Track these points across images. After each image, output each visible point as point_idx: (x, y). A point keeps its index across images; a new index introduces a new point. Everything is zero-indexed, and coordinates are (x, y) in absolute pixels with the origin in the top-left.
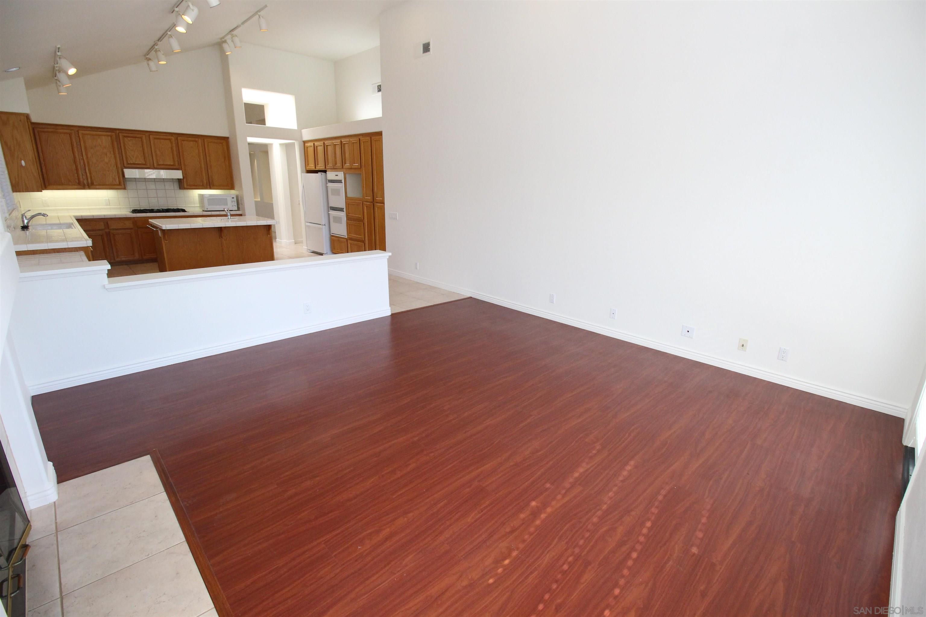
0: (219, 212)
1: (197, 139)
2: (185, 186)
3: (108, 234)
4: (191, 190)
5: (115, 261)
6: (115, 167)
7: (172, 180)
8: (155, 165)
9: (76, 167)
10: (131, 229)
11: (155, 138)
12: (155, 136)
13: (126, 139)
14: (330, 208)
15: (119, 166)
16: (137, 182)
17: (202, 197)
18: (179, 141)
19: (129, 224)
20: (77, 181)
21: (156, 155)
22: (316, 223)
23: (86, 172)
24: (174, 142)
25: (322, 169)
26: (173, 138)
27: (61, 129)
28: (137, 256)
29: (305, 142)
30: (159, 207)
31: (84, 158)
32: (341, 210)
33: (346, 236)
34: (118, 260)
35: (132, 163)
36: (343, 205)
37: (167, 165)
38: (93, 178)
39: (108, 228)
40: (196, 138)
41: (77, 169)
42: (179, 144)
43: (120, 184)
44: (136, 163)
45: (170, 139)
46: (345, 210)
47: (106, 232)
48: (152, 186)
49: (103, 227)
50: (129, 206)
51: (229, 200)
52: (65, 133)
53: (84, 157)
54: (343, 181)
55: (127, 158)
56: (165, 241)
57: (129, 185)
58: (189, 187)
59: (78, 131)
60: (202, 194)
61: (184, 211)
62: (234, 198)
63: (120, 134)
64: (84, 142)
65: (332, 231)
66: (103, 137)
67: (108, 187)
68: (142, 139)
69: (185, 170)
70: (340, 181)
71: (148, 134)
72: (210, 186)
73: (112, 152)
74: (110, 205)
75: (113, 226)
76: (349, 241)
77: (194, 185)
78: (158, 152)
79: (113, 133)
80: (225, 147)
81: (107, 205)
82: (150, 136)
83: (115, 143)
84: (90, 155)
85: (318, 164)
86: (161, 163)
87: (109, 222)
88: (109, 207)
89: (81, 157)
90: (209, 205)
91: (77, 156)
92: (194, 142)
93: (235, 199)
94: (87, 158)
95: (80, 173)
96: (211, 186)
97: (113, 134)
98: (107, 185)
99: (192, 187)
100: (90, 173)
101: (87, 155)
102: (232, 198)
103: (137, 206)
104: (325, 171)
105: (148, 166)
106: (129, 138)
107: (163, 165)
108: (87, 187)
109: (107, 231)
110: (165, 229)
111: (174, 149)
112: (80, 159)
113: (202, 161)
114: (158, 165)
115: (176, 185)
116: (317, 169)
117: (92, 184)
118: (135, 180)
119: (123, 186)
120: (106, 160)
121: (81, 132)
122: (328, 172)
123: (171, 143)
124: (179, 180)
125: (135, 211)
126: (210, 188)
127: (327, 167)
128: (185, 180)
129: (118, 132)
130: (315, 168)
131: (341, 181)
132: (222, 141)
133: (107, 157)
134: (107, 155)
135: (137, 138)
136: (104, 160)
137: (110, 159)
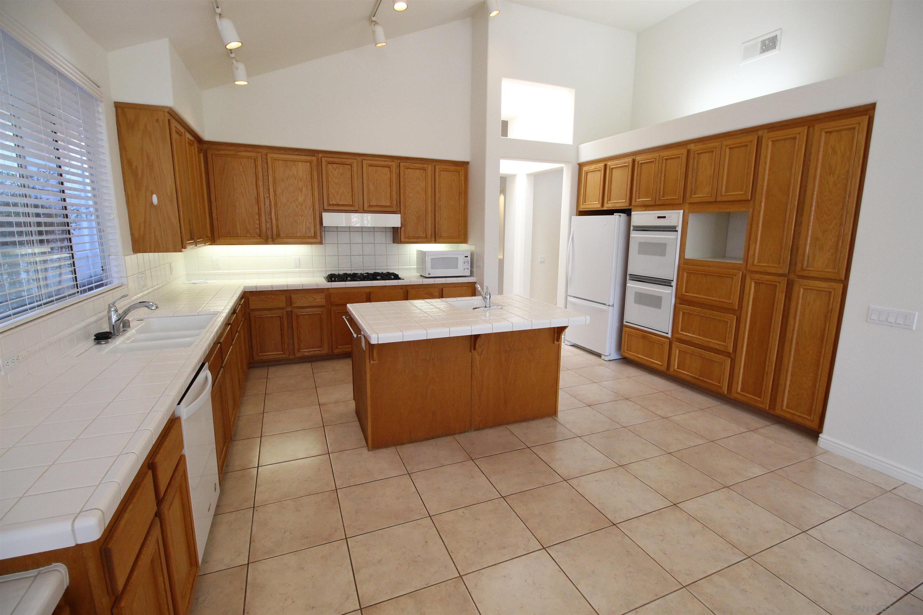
0: (445, 279)
1: (426, 166)
2: (403, 239)
3: (290, 314)
4: (408, 245)
5: (294, 357)
6: (312, 209)
7: (385, 229)
8: (366, 205)
9: (259, 209)
10: (323, 306)
11: (371, 165)
12: (370, 162)
13: (330, 165)
14: (630, 277)
15: (317, 207)
16: (338, 232)
17: (422, 255)
18: (402, 168)
19: (320, 300)
20: (258, 231)
21: (369, 190)
22: (587, 299)
23: (271, 219)
24: (394, 171)
25: (618, 207)
26: (394, 165)
27: (243, 151)
28: (325, 351)
29: (581, 166)
30: (363, 270)
31: (271, 197)
32: (666, 283)
33: (669, 334)
34: (298, 355)
35: (334, 203)
36: (672, 273)
37: (382, 206)
38: (280, 226)
39: (291, 305)
40: (424, 164)
41: (259, 215)
42: (402, 173)
43: (315, 237)
44: (341, 203)
45: (389, 167)
46: (674, 284)
47: (287, 311)
48: (357, 238)
49: (283, 304)
50: (325, 269)
51: (461, 259)
52: (248, 158)
53: (271, 195)
54: (679, 229)
55: (328, 196)
56: (372, 362)
57: (329, 237)
58: (407, 240)
59: (266, 155)
60: (424, 250)
61: (396, 277)
62: (467, 257)
63: (323, 159)
64: (274, 172)
65: (627, 318)
66: (300, 164)
67: (300, 240)
68: (351, 167)
69: (405, 213)
70: (672, 229)
71: (359, 159)
72: (435, 238)
73: (310, 188)
74: (299, 267)
75: (299, 302)
76: (675, 344)
77: (414, 237)
78: (372, 187)
79: (314, 157)
80: (463, 178)
81: (296, 267)
82: (363, 161)
83: (315, 173)
84: (279, 190)
85: (609, 199)
86: (373, 203)
87: (293, 296)
88: (299, 269)
89: (268, 195)
90: (432, 268)
91: (262, 194)
92: (422, 171)
93: (469, 258)
94: (275, 195)
95: (263, 219)
96: (437, 238)
97: (314, 159)
98: (296, 237)
99: (412, 240)
100: (277, 219)
101: (275, 191)
102: (465, 257)
103: (336, 269)
104: (627, 212)
105: (356, 208)
106: (335, 166)
107: (377, 206)
108: (270, 240)
109: (289, 309)
110: (376, 343)
111: (394, 181)
112: (265, 197)
113: (430, 201)
114: (370, 206)
115: (390, 236)
116: (605, 209)
117: (278, 235)
118: (337, 229)
119: (319, 238)
120: (301, 199)
121: (270, 156)
122: (633, 211)
123: (391, 172)
124: (395, 230)
125: (332, 278)
126: (436, 242)
127: (634, 203)
128: (403, 229)
129: (320, 155)
130: (603, 205)
131: (675, 227)
132: (459, 168)
133: (302, 194)
134: (302, 192)
135: (346, 164)
136: (297, 200)
137: (306, 198)
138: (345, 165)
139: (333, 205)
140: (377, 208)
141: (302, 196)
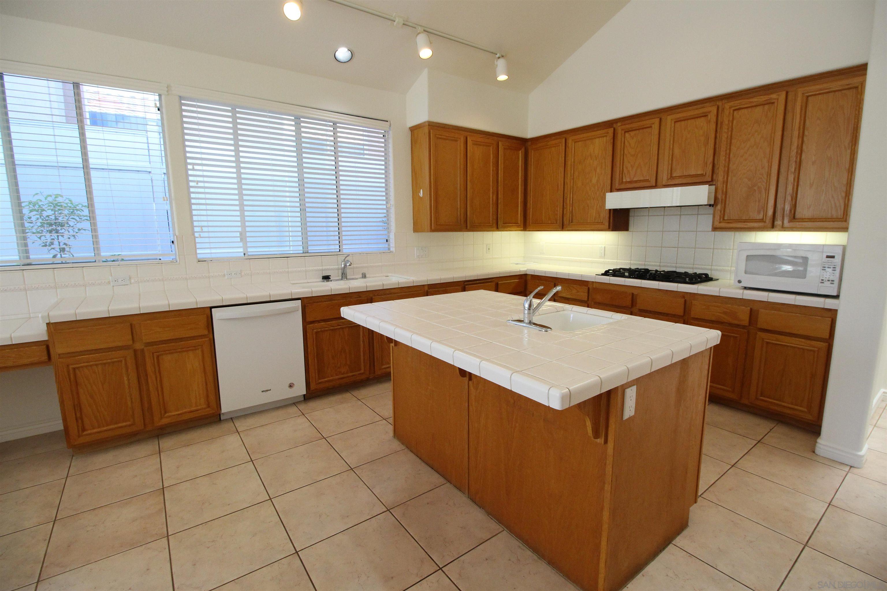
2: (716, 224)
6: (604, 190)
8: (665, 179)
13: (626, 134)
15: (608, 188)
16: (650, 217)
18: (727, 113)
19: (582, 293)
20: (557, 217)
21: (672, 158)
23: (567, 204)
26: (714, 110)
31: (569, 181)
35: (628, 180)
37: (693, 176)
38: (573, 211)
43: (603, 222)
45: (706, 115)
48: (674, 223)
51: (816, 261)
53: (569, 179)
55: (623, 172)
57: (638, 223)
58: (724, 225)
62: (833, 257)
63: (619, 128)
64: (573, 155)
66: (597, 141)
69: (725, 182)
71: (664, 116)
73: (604, 166)
74: (604, 257)
79: (610, 129)
81: (601, 257)
82: (669, 117)
83: (610, 148)
84: (576, 174)
86: (677, 173)
91: (562, 180)
94: (572, 179)
95: (560, 206)
96: (786, 221)
98: (588, 224)
99: (734, 225)
100: (572, 205)
101: (572, 175)
102: (828, 257)
107: (680, 177)
108: (565, 226)
111: (712, 135)
113: (777, 153)
117: (571, 221)
120: (594, 180)
126: (781, 227)
128: (719, 207)
129: (618, 124)
133: (595, 174)
134: (596, 171)
135: (646, 128)
136: (591, 181)
137: (599, 178)
138: (645, 130)
139: (627, 182)
140: (681, 179)
141: (596, 177)
